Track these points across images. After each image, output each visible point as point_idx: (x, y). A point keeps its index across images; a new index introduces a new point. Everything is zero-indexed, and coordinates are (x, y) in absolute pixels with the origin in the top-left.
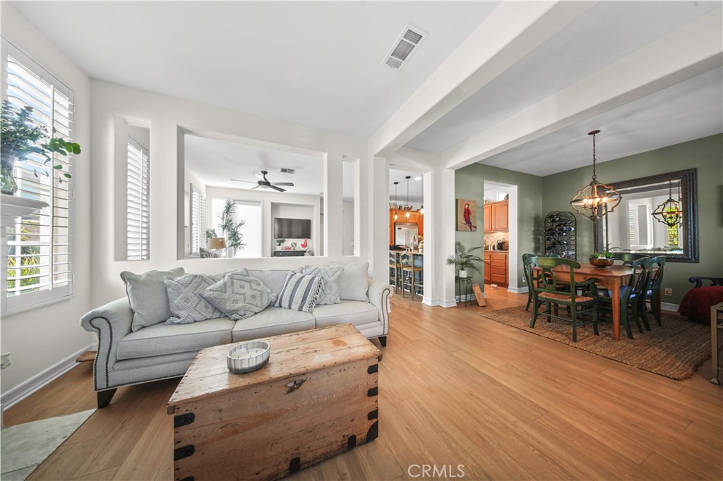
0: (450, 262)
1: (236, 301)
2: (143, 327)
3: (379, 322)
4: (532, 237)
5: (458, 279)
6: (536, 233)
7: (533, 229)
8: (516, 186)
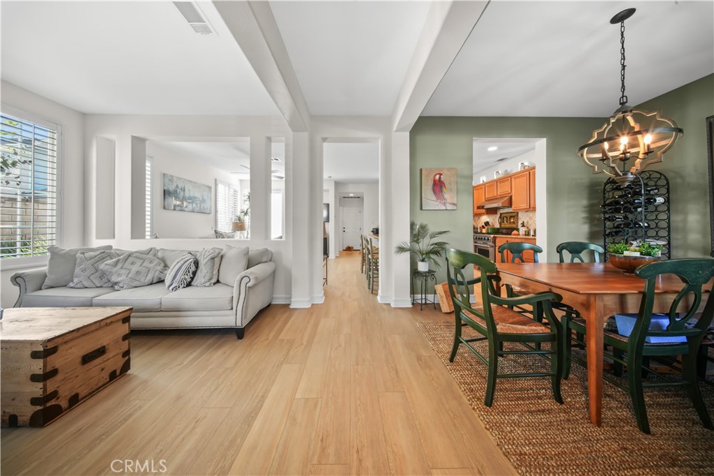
0: (401, 249)
1: (119, 275)
2: (52, 287)
3: (230, 312)
4: (584, 215)
5: (415, 273)
6: (591, 210)
7: (585, 202)
8: (545, 139)
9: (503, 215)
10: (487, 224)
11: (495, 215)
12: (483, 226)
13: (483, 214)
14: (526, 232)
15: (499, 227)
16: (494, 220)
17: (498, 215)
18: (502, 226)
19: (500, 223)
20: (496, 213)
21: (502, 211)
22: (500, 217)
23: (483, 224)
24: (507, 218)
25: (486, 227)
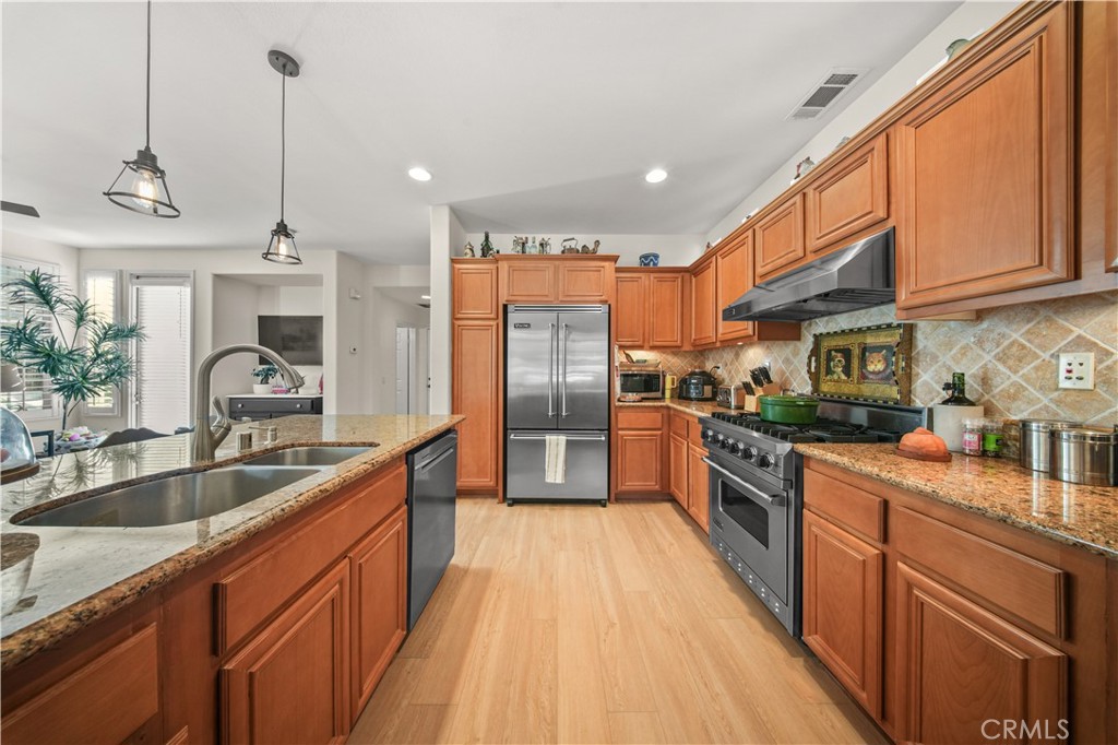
9: (826, 344)
10: (761, 376)
11: (792, 345)
12: (747, 386)
13: (747, 341)
14: (983, 434)
15: (807, 389)
16: (787, 361)
17: (808, 343)
18: (825, 388)
19: (815, 378)
20: (798, 337)
21: (822, 326)
22: (815, 352)
23: (749, 379)
24: (846, 353)
25: (759, 392)
